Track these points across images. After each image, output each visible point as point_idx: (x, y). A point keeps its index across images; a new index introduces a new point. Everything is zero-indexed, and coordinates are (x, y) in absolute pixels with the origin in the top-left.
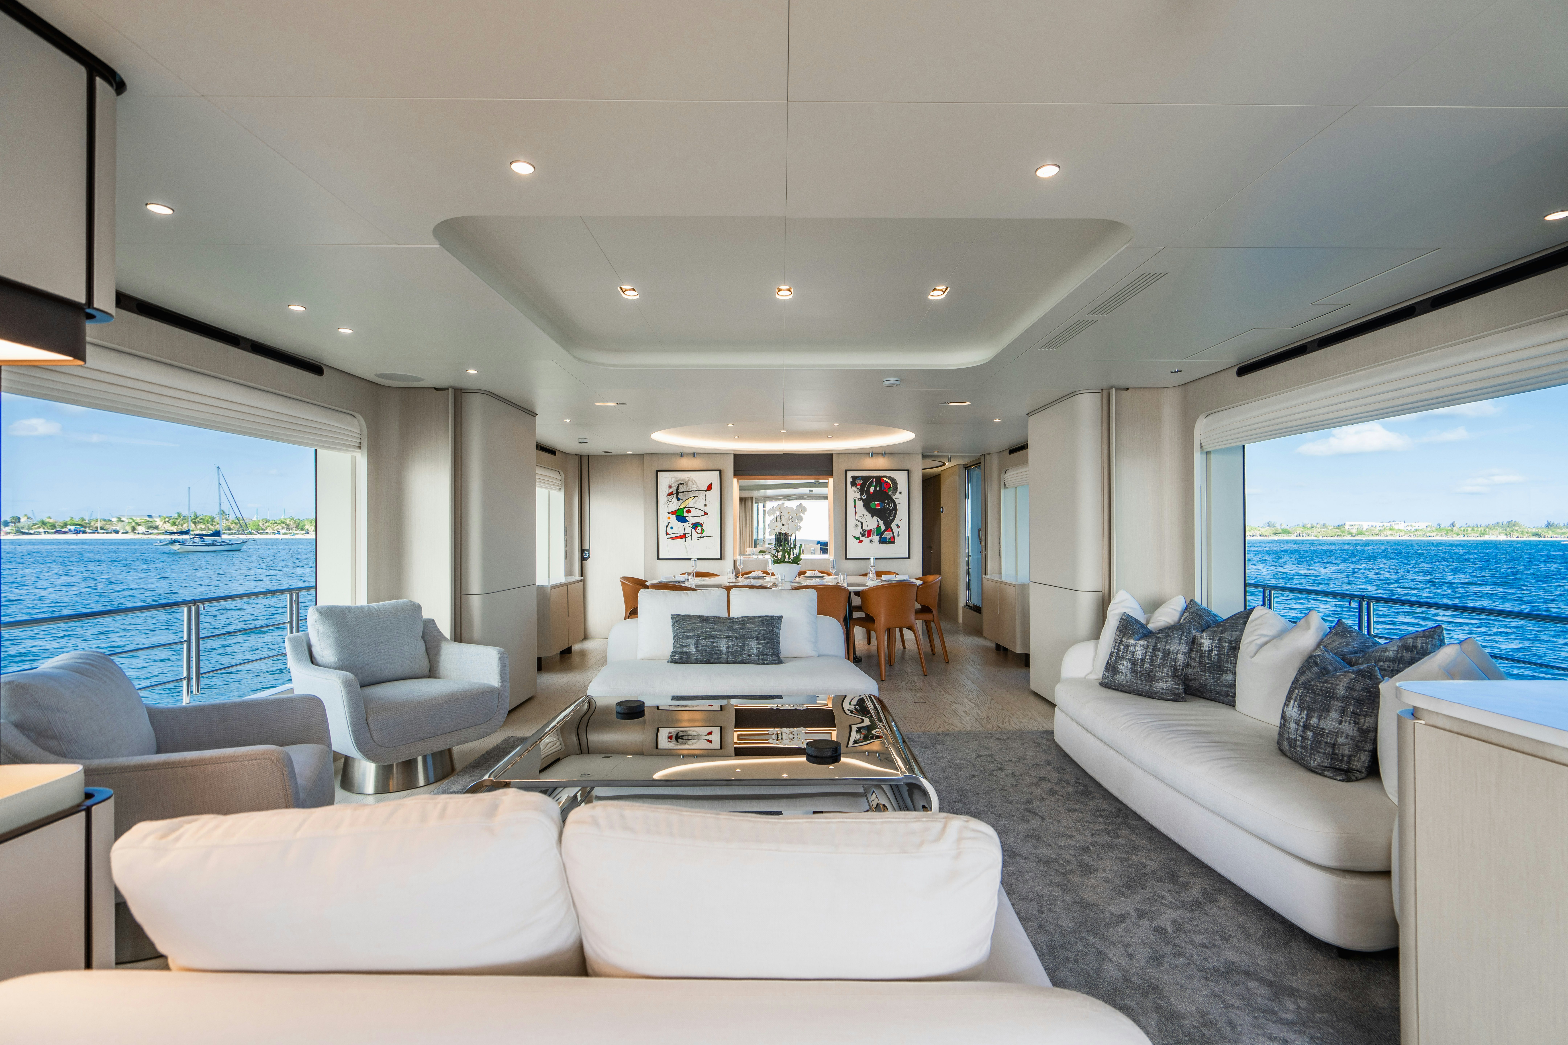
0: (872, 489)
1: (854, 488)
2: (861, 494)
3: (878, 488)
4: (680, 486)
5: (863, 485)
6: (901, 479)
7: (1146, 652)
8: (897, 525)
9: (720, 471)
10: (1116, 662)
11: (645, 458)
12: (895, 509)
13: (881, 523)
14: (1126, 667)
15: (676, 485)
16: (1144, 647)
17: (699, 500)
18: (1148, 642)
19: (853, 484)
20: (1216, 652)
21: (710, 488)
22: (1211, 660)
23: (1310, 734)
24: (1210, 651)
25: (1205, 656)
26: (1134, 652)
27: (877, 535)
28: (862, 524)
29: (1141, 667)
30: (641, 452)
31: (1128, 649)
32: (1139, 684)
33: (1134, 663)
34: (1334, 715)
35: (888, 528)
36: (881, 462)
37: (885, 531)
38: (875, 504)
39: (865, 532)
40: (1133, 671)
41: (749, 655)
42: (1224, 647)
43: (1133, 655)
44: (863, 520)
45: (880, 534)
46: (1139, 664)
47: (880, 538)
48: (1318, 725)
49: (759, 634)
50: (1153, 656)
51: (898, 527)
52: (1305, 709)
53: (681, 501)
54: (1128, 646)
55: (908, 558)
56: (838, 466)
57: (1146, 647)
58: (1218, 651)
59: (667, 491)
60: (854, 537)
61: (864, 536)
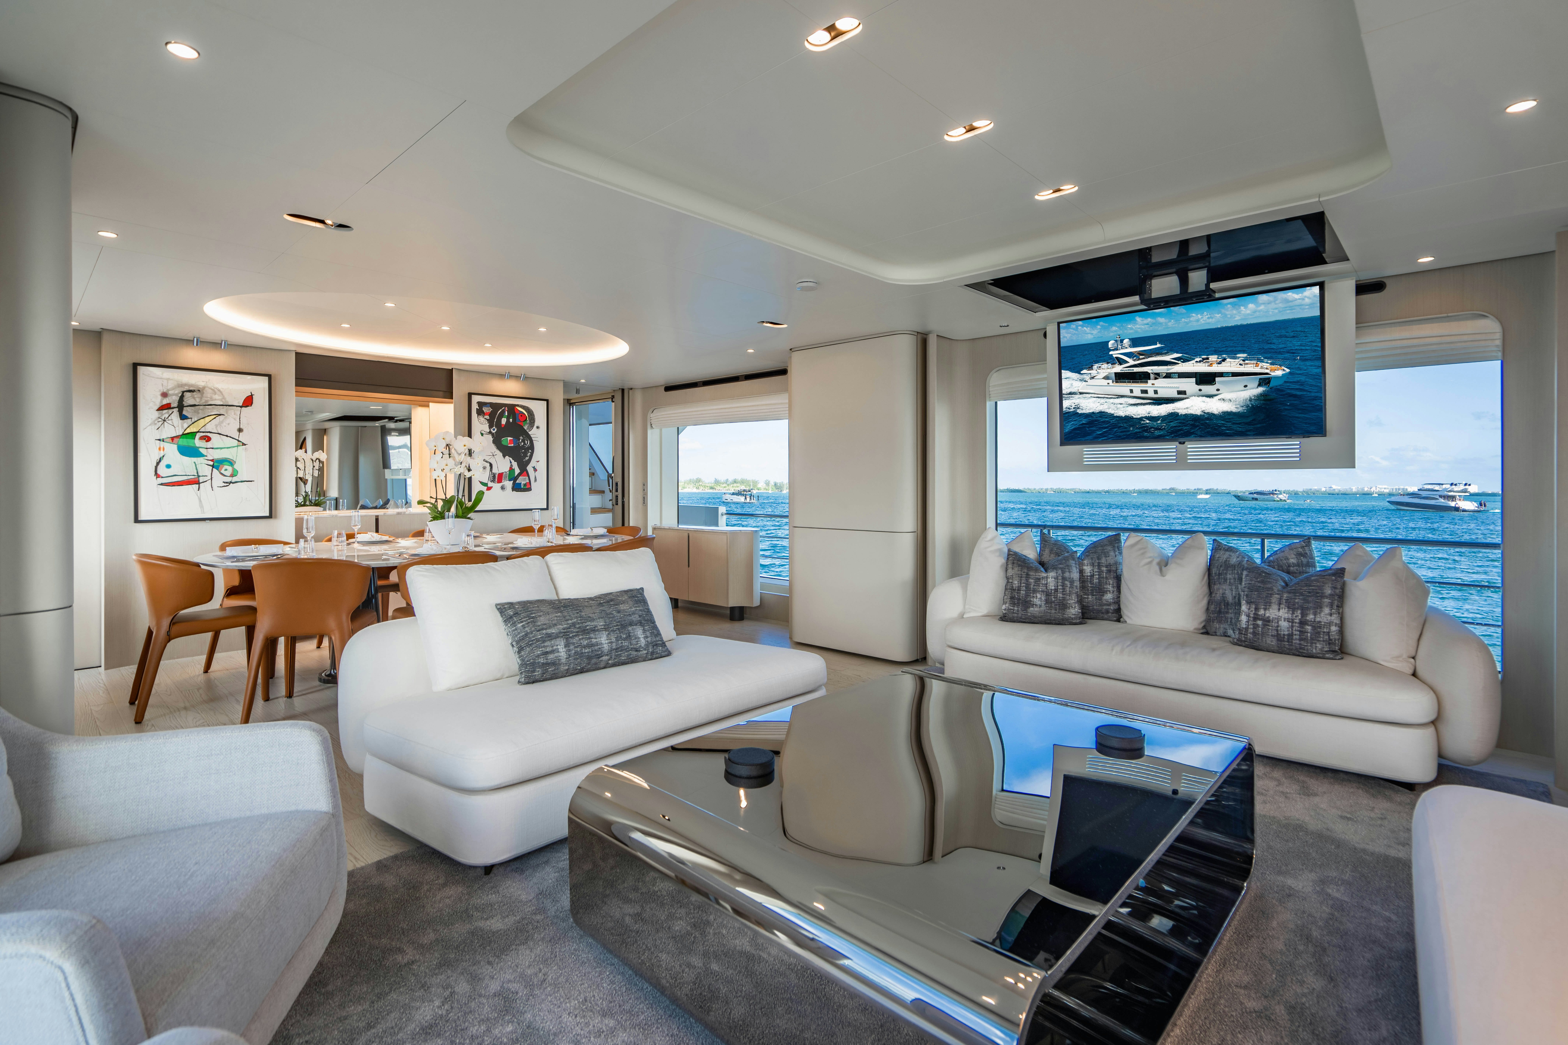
0: (504, 421)
1: (482, 419)
2: (490, 427)
3: (511, 420)
4: (187, 395)
5: (492, 415)
6: (538, 409)
7: (1057, 582)
8: (534, 467)
9: (269, 376)
10: (1027, 595)
11: (106, 337)
12: (532, 447)
13: (515, 465)
14: (1041, 598)
15: (178, 392)
16: (1054, 578)
17: (228, 421)
18: (1057, 573)
19: (480, 412)
20: (1097, 576)
21: (248, 401)
22: (1093, 584)
23: (1309, 628)
24: (1092, 576)
25: (1087, 581)
26: (1047, 584)
27: (510, 480)
28: (491, 465)
29: (1054, 598)
30: (97, 328)
31: (1040, 581)
32: (1055, 614)
33: (1048, 594)
34: (1327, 610)
35: (524, 471)
36: (511, 387)
37: (519, 475)
38: (507, 441)
39: (494, 476)
40: (1047, 601)
41: (637, 651)
42: (1102, 572)
43: (1046, 587)
44: (492, 461)
45: (514, 479)
46: (1053, 594)
47: (514, 484)
48: (1315, 619)
49: (640, 616)
50: (1063, 585)
51: (535, 470)
52: (1298, 609)
53: (189, 421)
54: (1039, 579)
55: (547, 509)
56: (460, 388)
57: (1056, 578)
58: (1098, 575)
59: (159, 401)
60: (480, 482)
61: (493, 481)
